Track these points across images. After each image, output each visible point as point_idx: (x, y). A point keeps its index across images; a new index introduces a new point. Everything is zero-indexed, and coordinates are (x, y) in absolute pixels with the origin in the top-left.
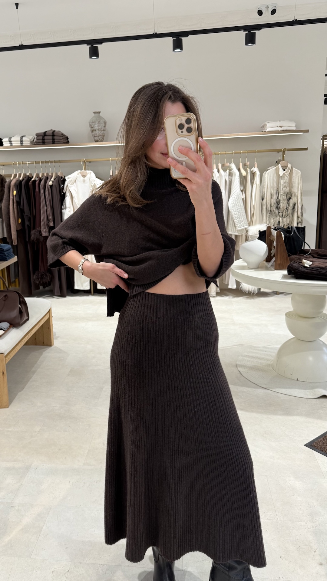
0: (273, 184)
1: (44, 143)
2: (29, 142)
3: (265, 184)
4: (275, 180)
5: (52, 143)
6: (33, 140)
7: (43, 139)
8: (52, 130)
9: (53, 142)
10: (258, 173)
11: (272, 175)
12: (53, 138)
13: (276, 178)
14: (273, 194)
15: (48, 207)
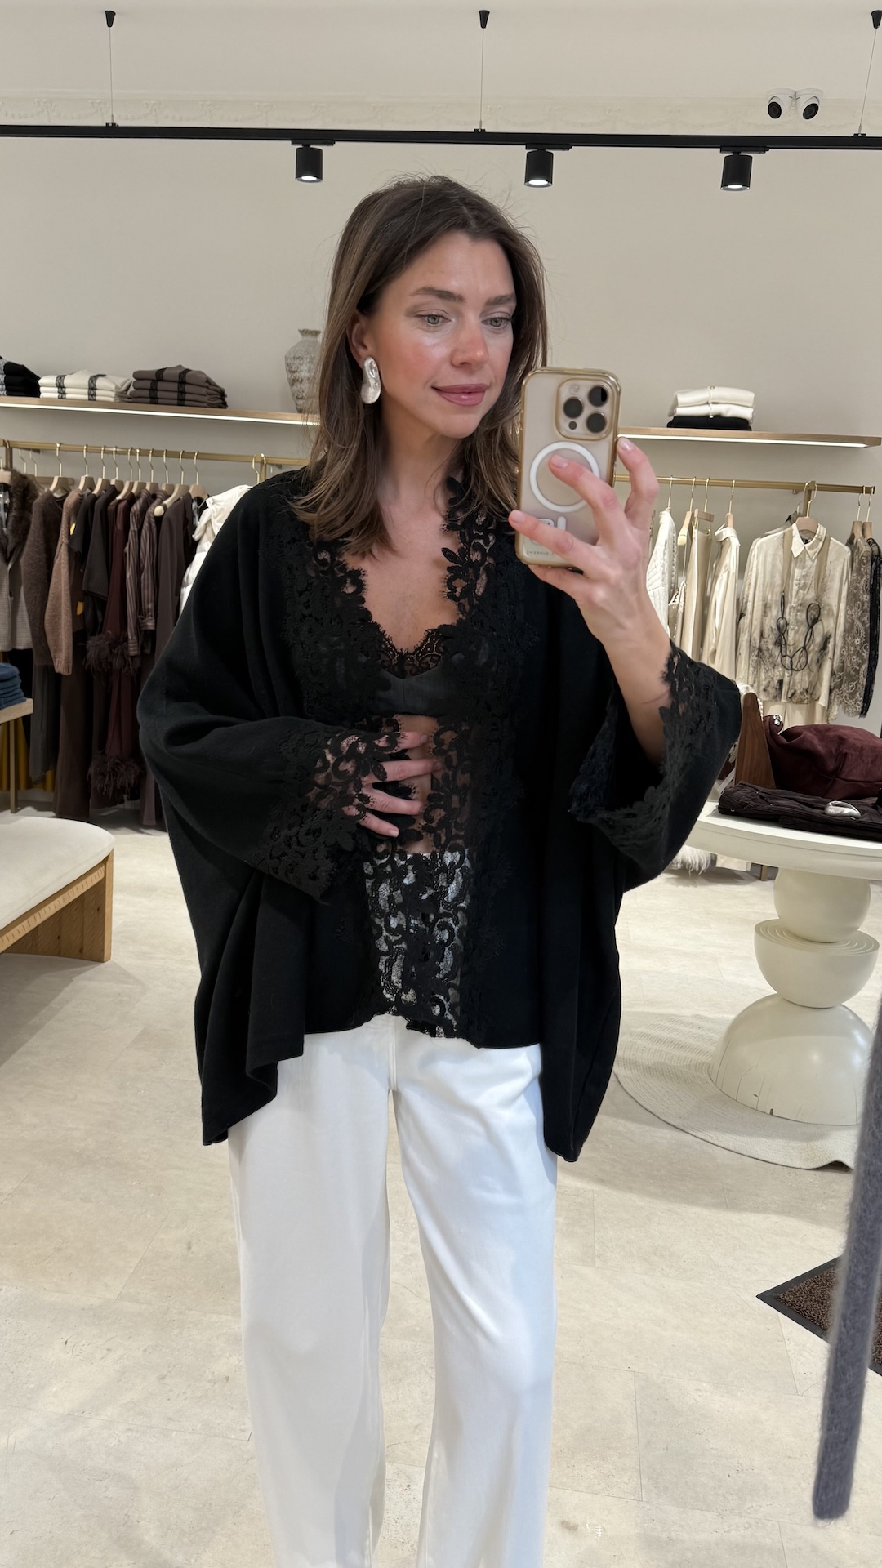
0: (773, 577)
1: (153, 400)
2: (113, 394)
3: (752, 576)
4: (779, 566)
5: (176, 402)
6: (127, 390)
7: (154, 389)
8: (179, 367)
9: (181, 402)
10: (735, 543)
11: (771, 552)
12: (181, 389)
13: (782, 561)
14: (771, 604)
15: (147, 577)
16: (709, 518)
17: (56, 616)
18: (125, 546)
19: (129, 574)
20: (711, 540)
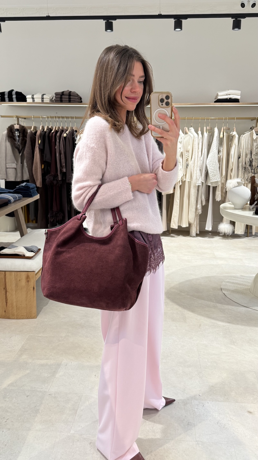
0: (248, 146)
1: (61, 101)
2: (49, 100)
3: (242, 145)
4: (250, 142)
5: (68, 101)
6: (52, 98)
7: (61, 98)
8: (68, 90)
9: (70, 101)
10: (237, 136)
11: (247, 138)
12: (70, 97)
14: (248, 154)
15: (63, 156)
16: (229, 129)
17: (36, 169)
18: (55, 146)
19: (57, 155)
20: (229, 135)
